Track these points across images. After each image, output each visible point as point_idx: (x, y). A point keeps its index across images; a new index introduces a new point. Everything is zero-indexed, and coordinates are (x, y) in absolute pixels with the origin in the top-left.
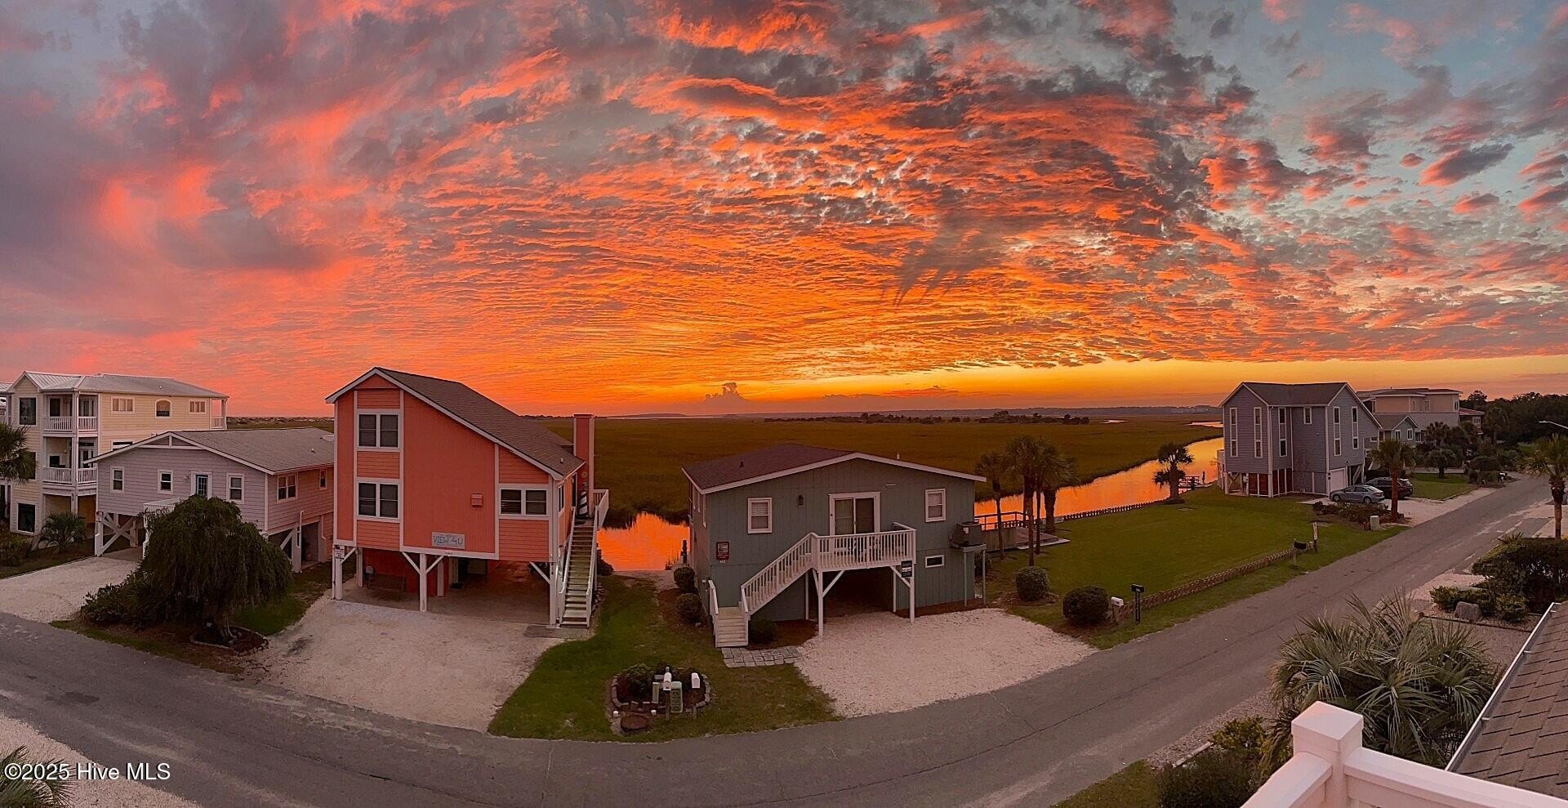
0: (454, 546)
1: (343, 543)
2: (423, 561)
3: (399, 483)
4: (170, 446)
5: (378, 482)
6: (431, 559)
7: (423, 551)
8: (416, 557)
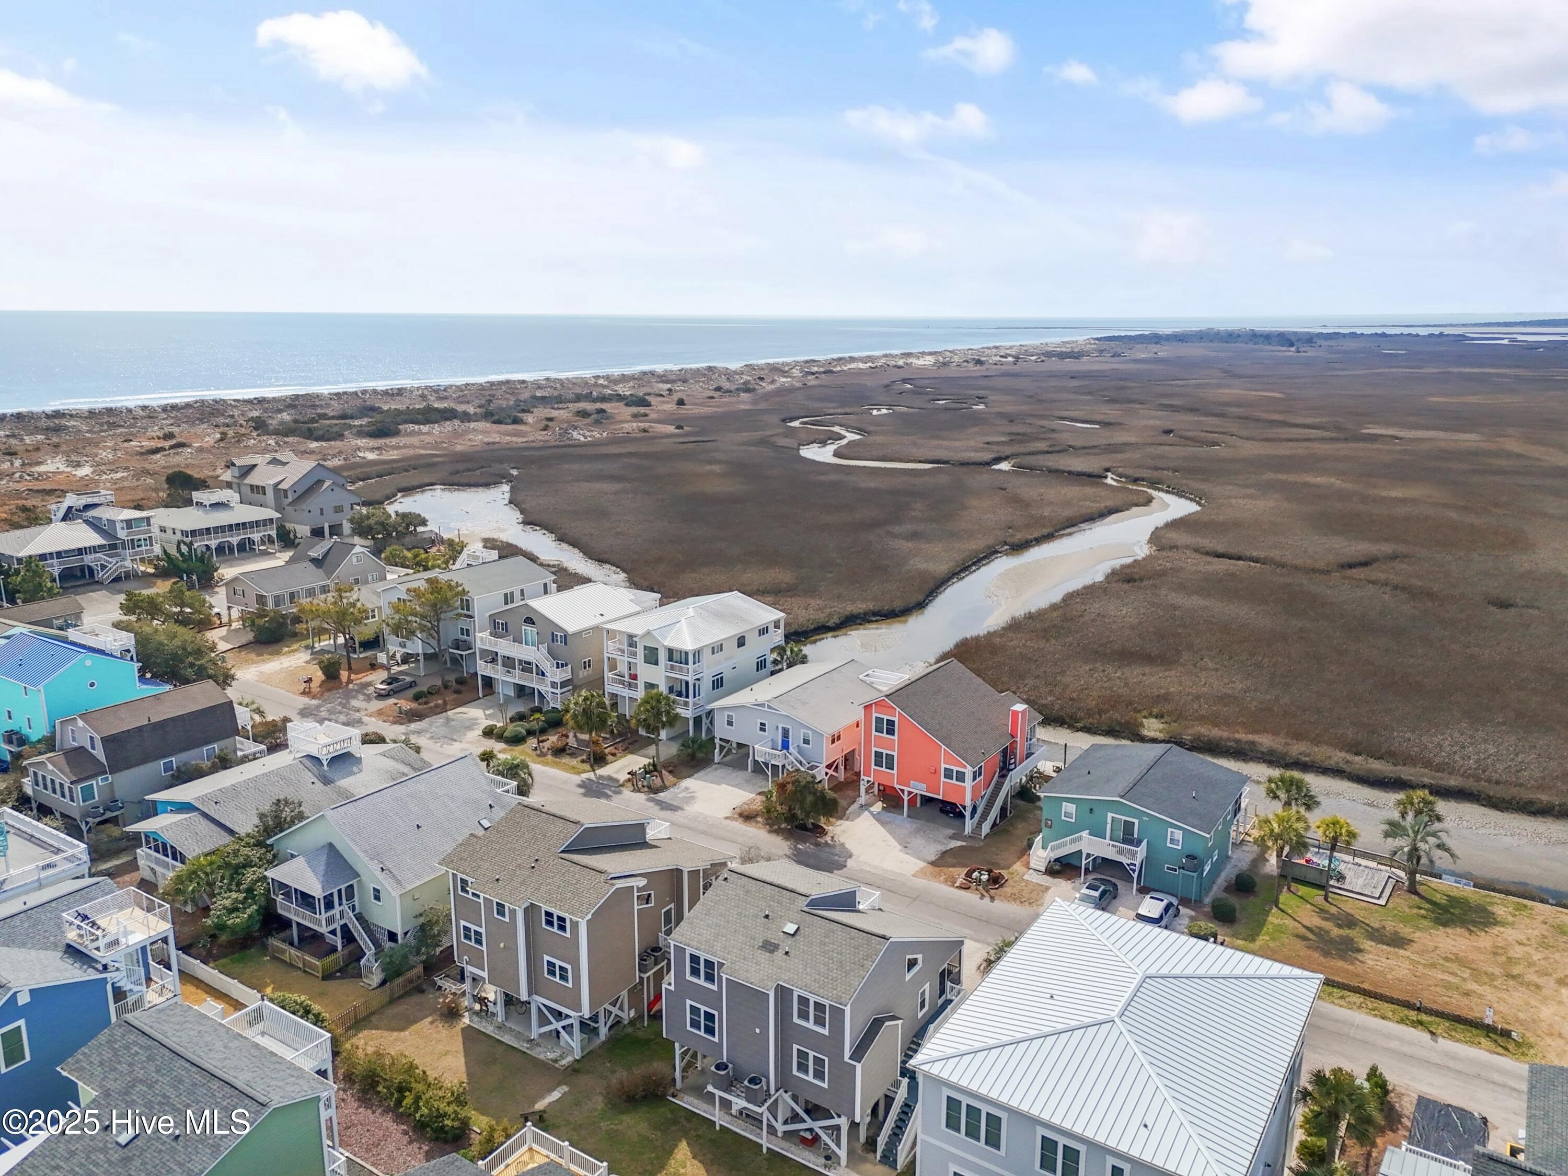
0: (920, 788)
1: (866, 778)
2: (906, 793)
3: (895, 754)
4: (766, 709)
5: (885, 752)
6: (910, 793)
7: (906, 789)
8: (903, 791)
